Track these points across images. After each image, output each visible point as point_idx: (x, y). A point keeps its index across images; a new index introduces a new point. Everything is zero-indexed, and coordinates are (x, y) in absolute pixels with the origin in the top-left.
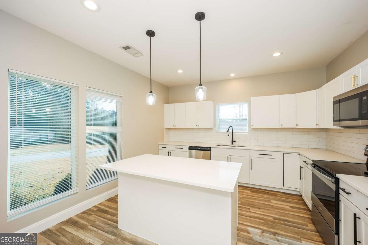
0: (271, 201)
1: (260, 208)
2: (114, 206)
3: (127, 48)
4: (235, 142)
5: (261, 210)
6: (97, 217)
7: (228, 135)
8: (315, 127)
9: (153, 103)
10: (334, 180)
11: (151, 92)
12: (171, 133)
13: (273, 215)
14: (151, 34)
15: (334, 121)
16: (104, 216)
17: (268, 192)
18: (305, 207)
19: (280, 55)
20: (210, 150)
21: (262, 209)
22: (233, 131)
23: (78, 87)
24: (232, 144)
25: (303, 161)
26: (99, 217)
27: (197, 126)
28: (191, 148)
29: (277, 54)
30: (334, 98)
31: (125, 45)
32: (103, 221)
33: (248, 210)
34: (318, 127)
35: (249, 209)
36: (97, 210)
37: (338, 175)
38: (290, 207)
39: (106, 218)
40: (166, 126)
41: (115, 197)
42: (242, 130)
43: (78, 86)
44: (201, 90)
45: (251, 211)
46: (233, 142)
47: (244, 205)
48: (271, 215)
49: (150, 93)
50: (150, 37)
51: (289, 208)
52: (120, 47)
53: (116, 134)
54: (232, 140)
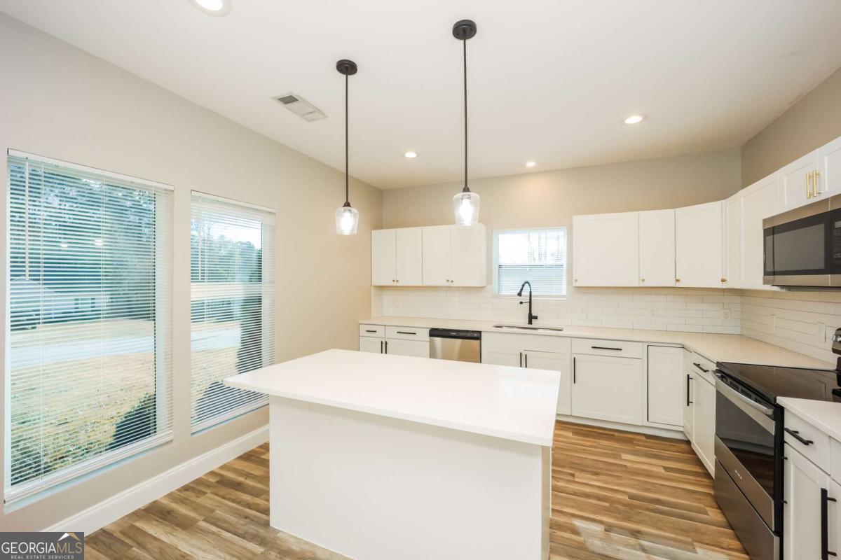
0: (621, 456)
1: (597, 474)
2: (257, 471)
3: (289, 100)
4: (536, 318)
5: (601, 477)
6: (218, 498)
7: (521, 303)
8: (719, 285)
9: (353, 229)
10: (772, 410)
11: (347, 204)
12: (388, 297)
13: (628, 490)
14: (347, 68)
15: (766, 273)
16: (233, 498)
17: (613, 435)
18: (697, 469)
19: (641, 122)
20: (479, 338)
21: (603, 474)
22: (531, 293)
23: (172, 191)
24: (530, 322)
25: (695, 364)
26: (223, 497)
27: (448, 281)
28: (434, 333)
29: (634, 120)
30: (765, 221)
31: (285, 94)
32: (232, 508)
33: (570, 478)
34: (725, 286)
35: (573, 475)
36: (217, 482)
37: (781, 400)
38: (665, 468)
39: (239, 500)
40: (376, 282)
41: (259, 450)
42: (552, 291)
43: (172, 188)
44: (466, 202)
45: (576, 480)
46: (531, 318)
47: (562, 467)
48: (623, 489)
49: (345, 208)
50: (345, 76)
51: (663, 471)
52: (273, 98)
53: (260, 300)
54: (530, 314)
